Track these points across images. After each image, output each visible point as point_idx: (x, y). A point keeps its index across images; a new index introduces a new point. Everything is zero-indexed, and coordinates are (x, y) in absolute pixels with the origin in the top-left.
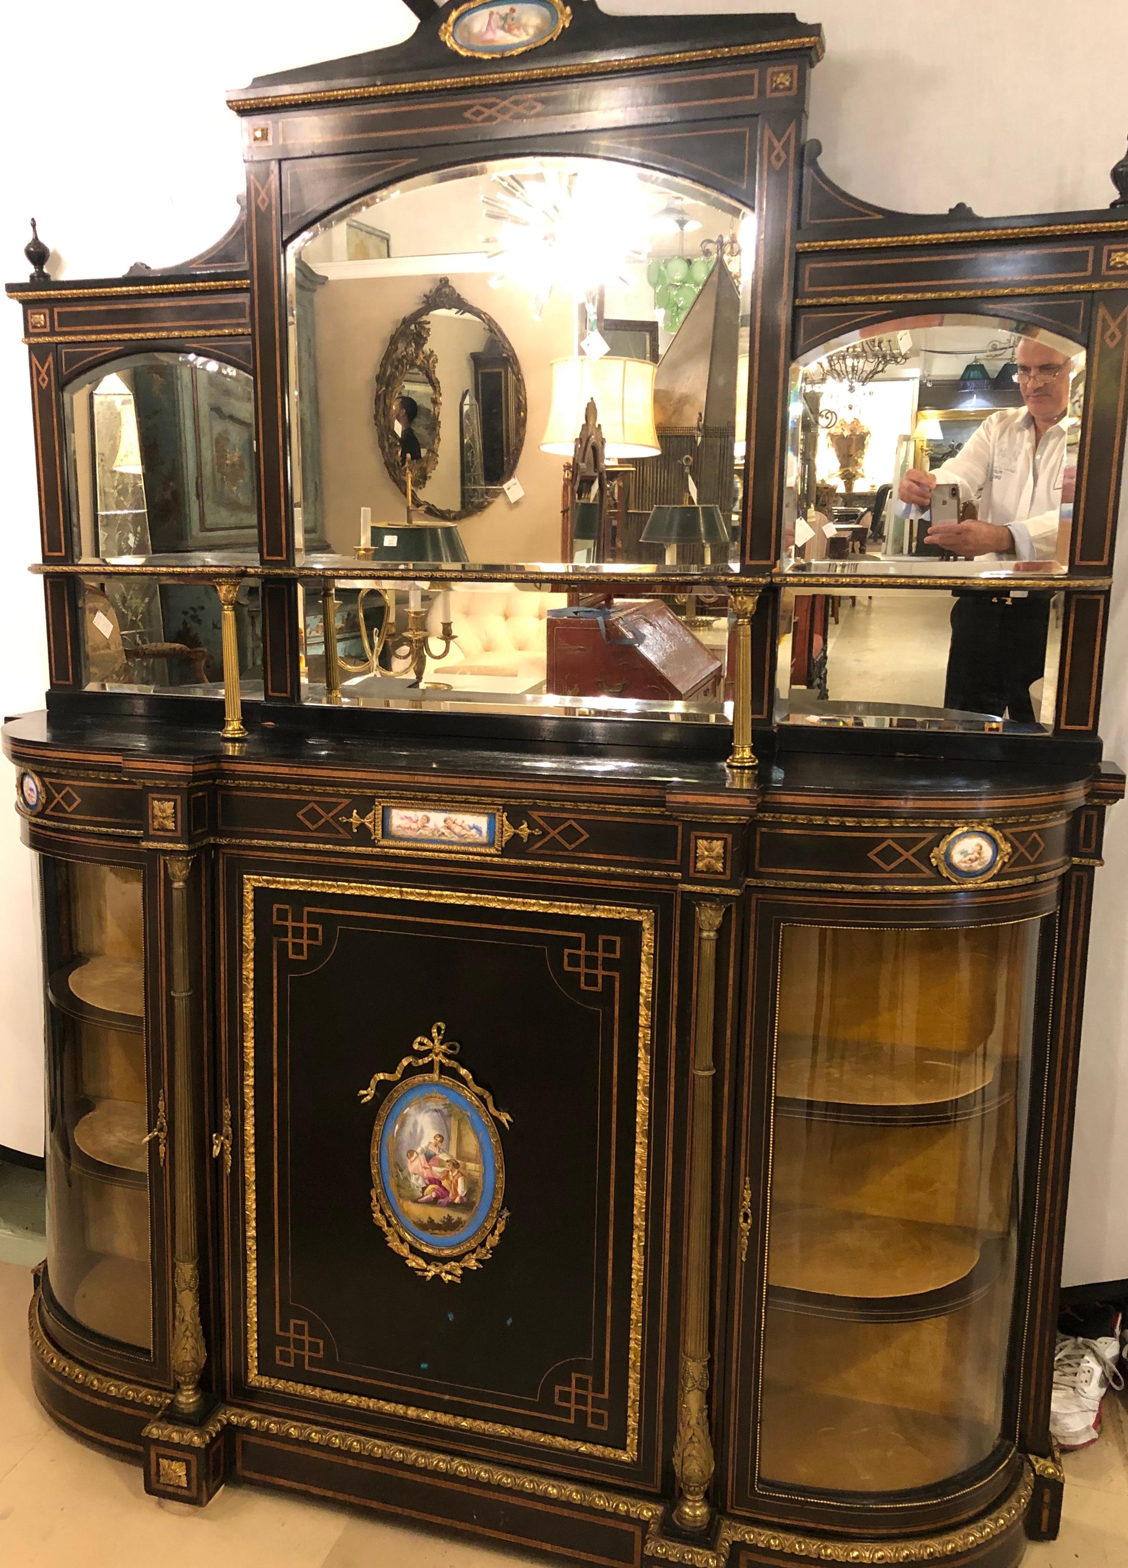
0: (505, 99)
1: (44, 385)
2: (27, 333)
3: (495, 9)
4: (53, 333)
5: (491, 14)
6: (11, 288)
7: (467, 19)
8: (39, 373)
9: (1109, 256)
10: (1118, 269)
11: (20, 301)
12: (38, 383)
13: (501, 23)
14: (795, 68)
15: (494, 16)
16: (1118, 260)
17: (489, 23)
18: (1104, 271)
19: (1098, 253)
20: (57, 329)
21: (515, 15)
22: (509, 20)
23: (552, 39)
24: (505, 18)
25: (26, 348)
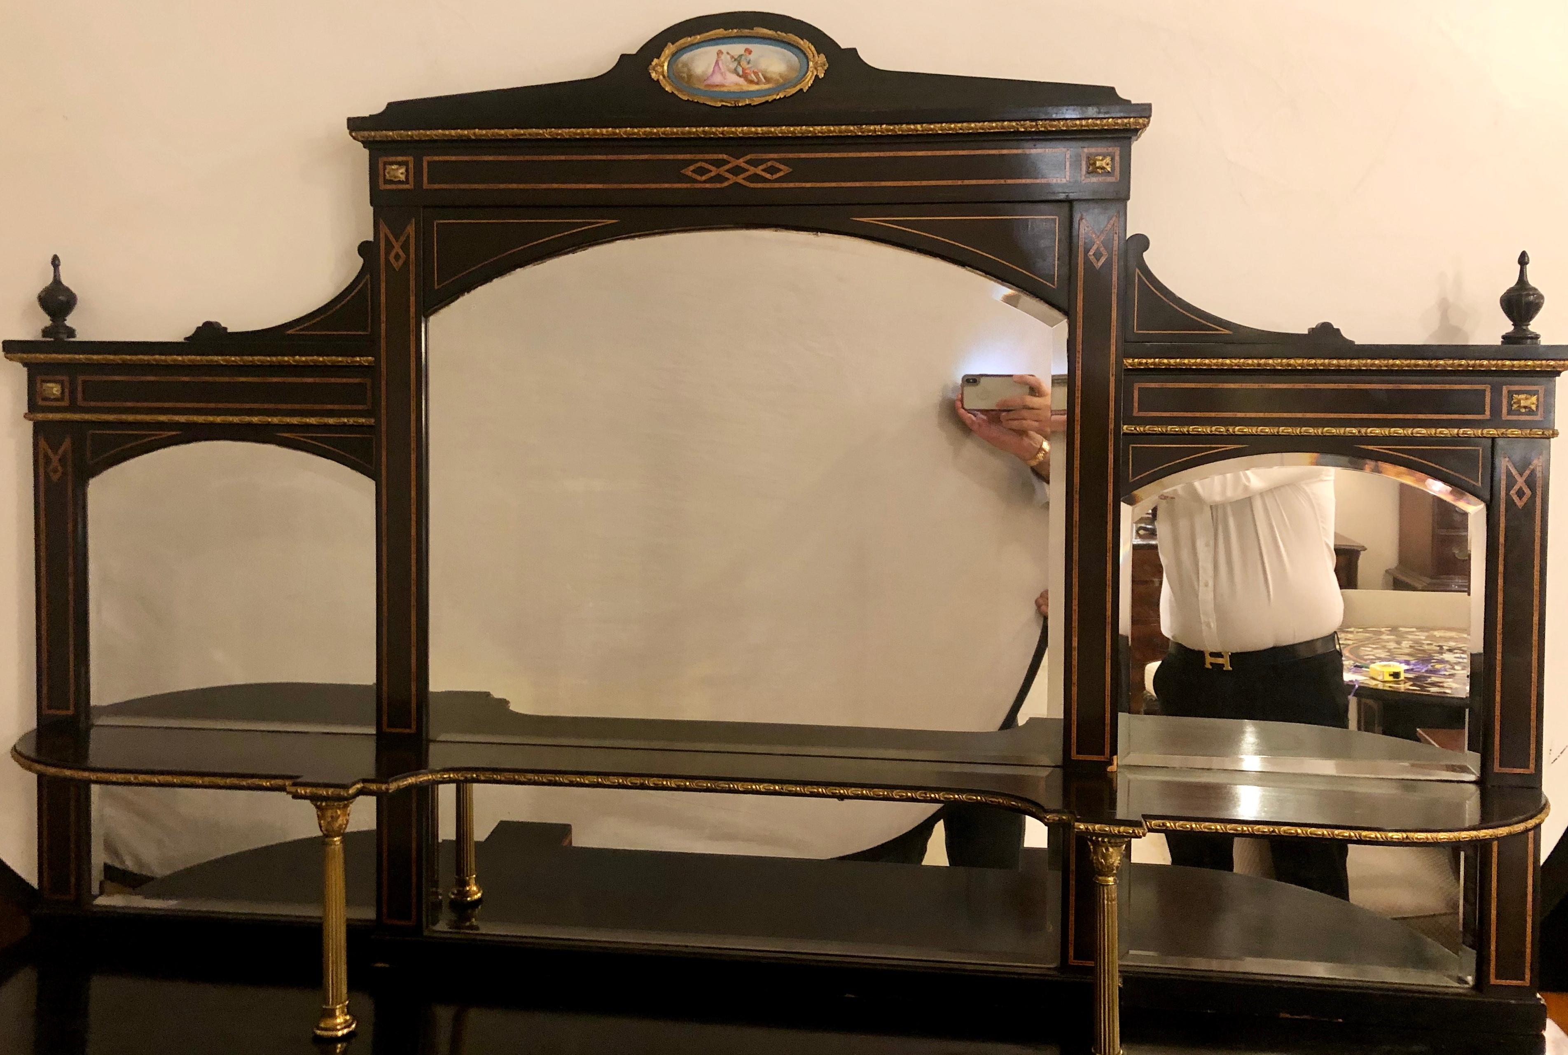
0: (738, 159)
1: (55, 477)
2: (33, 406)
3: (724, 48)
4: (73, 408)
5: (720, 53)
6: (12, 348)
7: (685, 57)
8: (48, 461)
9: (1510, 398)
10: (1522, 414)
11: (25, 364)
12: (46, 474)
13: (733, 65)
14: (1117, 151)
15: (724, 57)
16: (1523, 403)
17: (717, 63)
18: (1505, 416)
19: (1496, 391)
20: (80, 402)
21: (752, 57)
22: (744, 63)
23: (801, 90)
24: (738, 60)
25: (30, 425)
